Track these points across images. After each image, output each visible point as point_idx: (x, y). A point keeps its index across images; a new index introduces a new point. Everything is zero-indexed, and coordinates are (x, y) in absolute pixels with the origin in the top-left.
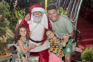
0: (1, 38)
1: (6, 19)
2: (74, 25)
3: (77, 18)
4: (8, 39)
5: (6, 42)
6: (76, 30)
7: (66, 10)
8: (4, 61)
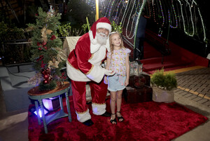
0: (51, 62)
1: (56, 36)
2: (132, 43)
3: (135, 32)
4: (60, 63)
5: (57, 67)
7: (119, 25)
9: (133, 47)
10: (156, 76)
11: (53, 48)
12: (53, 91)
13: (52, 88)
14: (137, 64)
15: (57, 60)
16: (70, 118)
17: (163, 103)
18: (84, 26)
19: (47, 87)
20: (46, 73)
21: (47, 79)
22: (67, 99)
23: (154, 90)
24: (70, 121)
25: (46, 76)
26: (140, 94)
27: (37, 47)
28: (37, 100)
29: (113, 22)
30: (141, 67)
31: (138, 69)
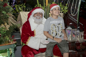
1: (8, 4)
4: (10, 26)
6: (78, 23)
7: (65, 5)
9: (77, 22)
11: (3, 12)
14: (78, 31)
15: (8, 24)
29: (60, 3)
30: (83, 34)
31: (80, 36)
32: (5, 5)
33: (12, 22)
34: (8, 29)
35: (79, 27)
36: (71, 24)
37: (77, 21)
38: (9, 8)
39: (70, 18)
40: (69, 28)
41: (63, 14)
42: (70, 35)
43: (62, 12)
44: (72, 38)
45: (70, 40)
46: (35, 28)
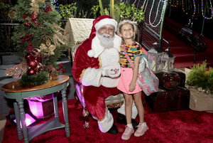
0: (43, 46)
1: (53, 8)
4: (57, 48)
7: (140, 9)
8: (51, 94)
9: (159, 38)
10: (195, 73)
12: (43, 86)
13: (40, 81)
14: (167, 56)
15: (52, 43)
16: (68, 130)
17: (204, 113)
18: (95, 9)
19: (33, 80)
20: (33, 59)
21: (34, 68)
22: (64, 100)
23: (191, 93)
24: (68, 135)
25: (32, 63)
26: (172, 98)
27: (23, 20)
28: (15, 101)
29: (133, 5)
30: (173, 61)
31: (168, 64)
32: (48, 9)
33: (60, 40)
34: (53, 53)
35: (167, 50)
36: (156, 43)
37: (160, 36)
38: (54, 16)
39: (147, 30)
40: (153, 51)
41: (136, 22)
42: (154, 63)
43: (134, 19)
44: (157, 68)
45: (154, 70)
46: (101, 52)
